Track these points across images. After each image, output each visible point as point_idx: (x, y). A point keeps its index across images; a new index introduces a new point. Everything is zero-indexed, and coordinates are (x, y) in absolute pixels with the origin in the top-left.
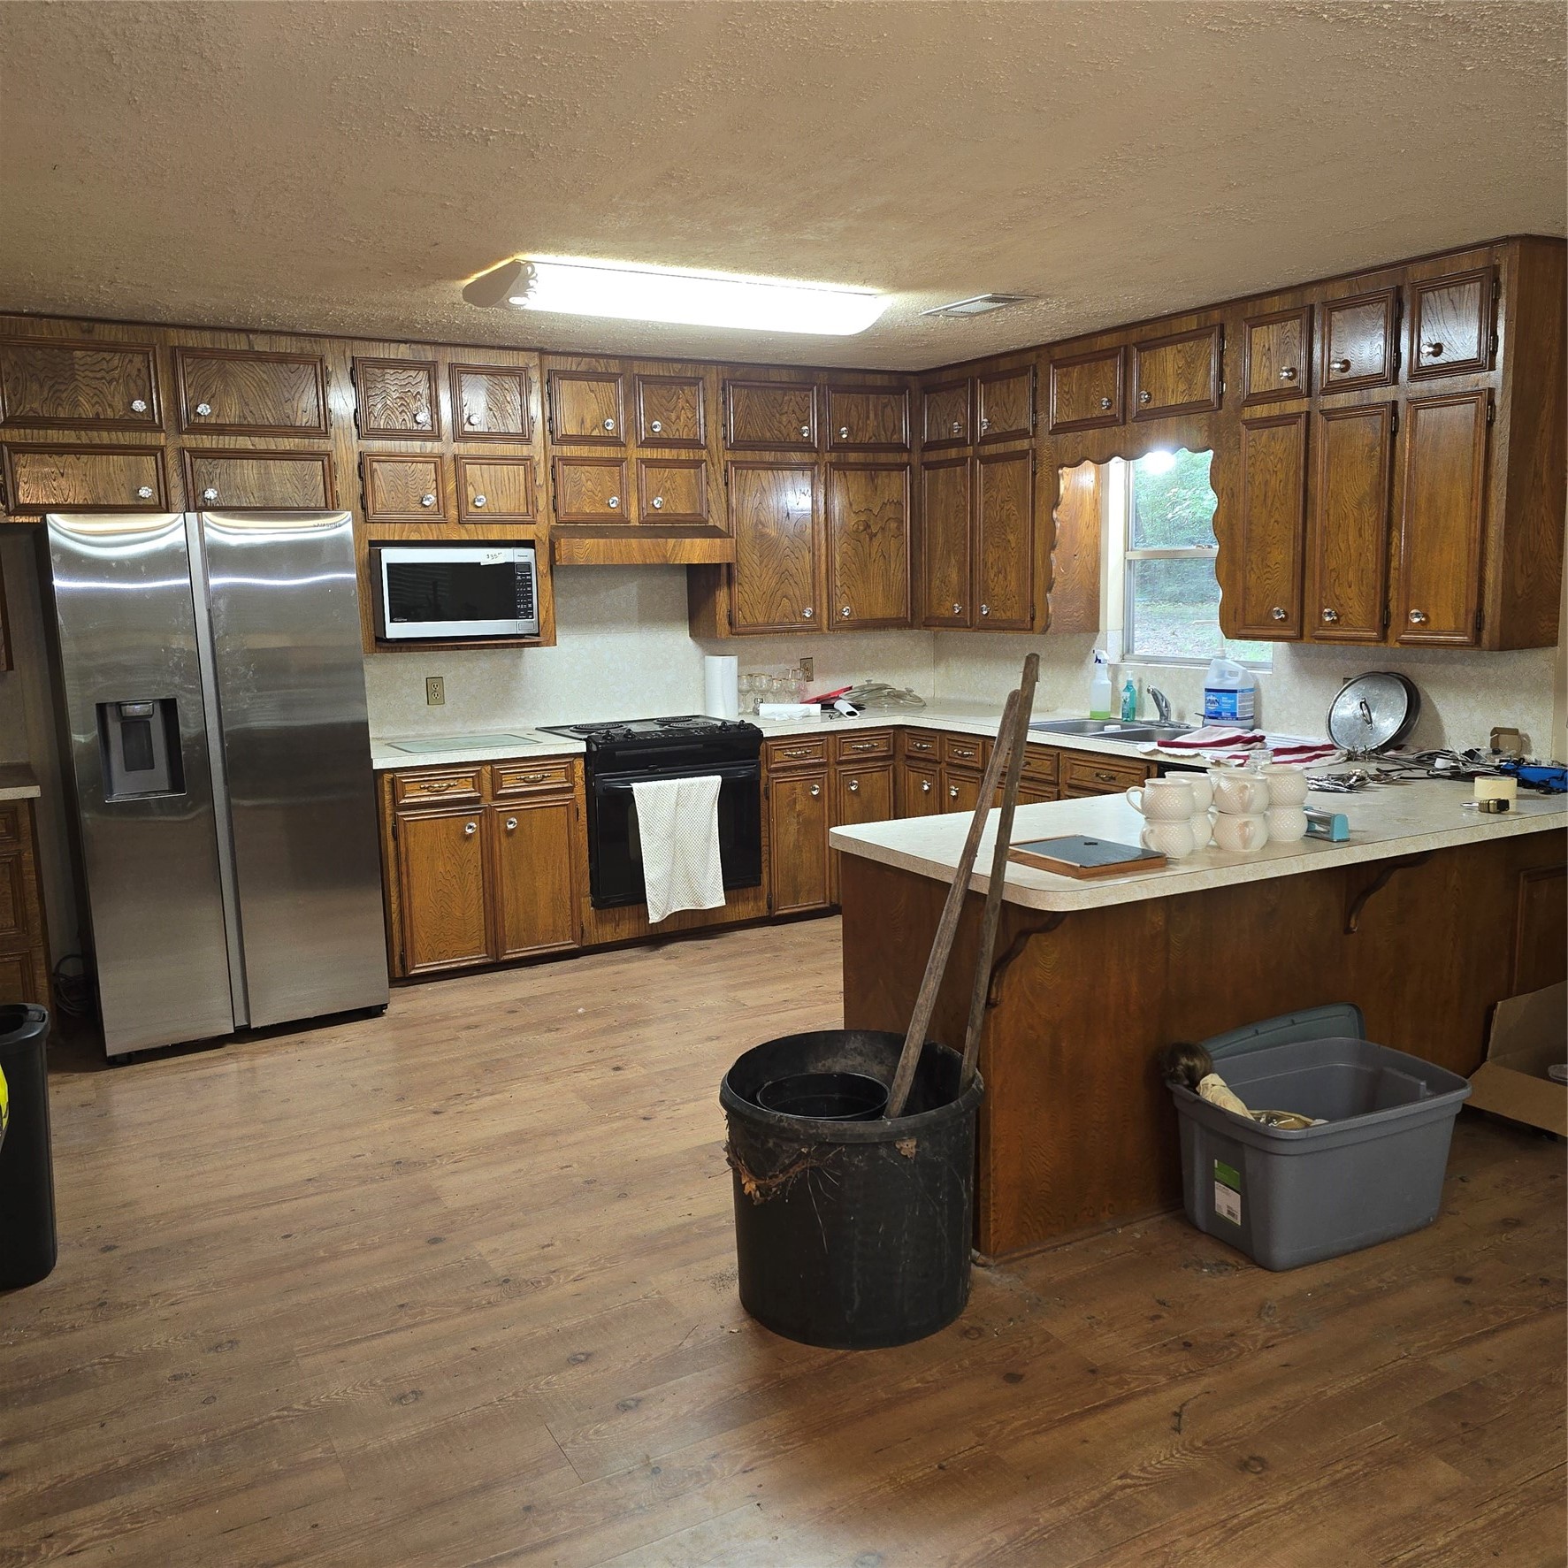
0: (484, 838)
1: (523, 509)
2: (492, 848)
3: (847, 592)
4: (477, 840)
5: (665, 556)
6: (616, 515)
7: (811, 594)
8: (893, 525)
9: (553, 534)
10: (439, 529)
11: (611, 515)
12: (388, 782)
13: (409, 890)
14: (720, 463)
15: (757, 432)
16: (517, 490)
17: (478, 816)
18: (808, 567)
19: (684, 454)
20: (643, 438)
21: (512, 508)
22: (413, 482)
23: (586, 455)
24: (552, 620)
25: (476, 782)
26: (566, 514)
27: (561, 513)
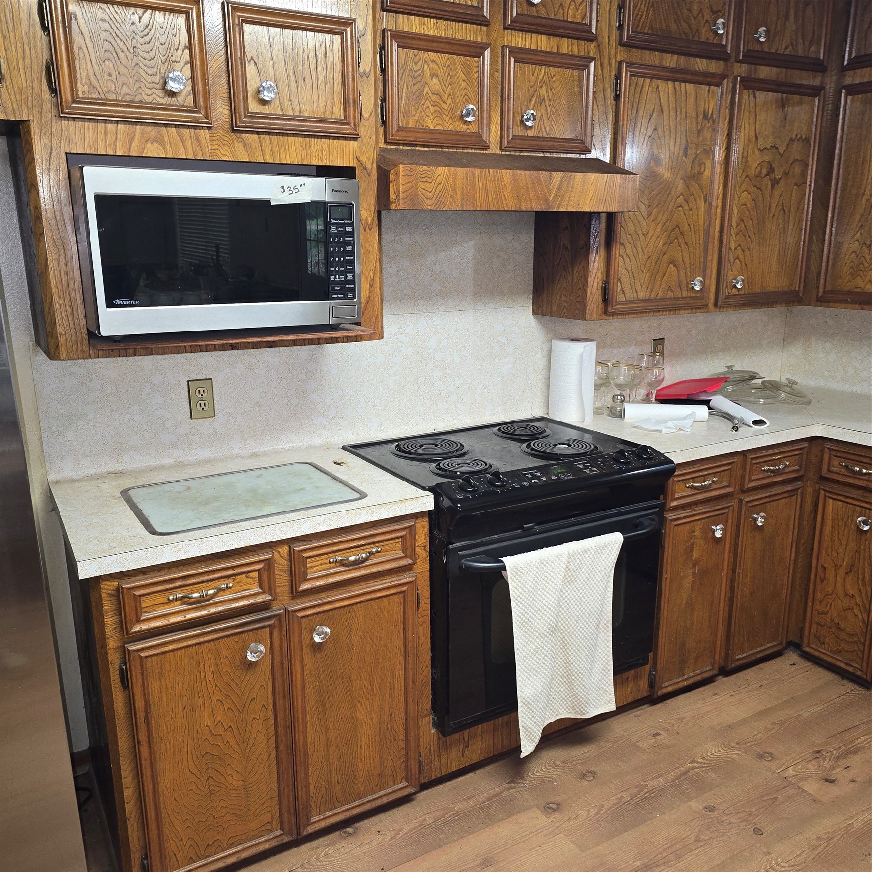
0: (277, 659)
1: (339, 114)
2: (291, 674)
3: (741, 257)
4: (264, 673)
5: (547, 200)
6: (471, 135)
7: (702, 260)
8: (797, 169)
9: (384, 159)
10: (198, 140)
11: (463, 135)
12: (110, 595)
13: (152, 765)
14: (610, 64)
15: (661, 22)
16: (329, 77)
17: (268, 629)
18: (701, 222)
19: (566, 46)
20: (515, 14)
21: (321, 109)
22: (147, 47)
23: (431, 33)
24: (378, 299)
25: (265, 577)
26: (400, 129)
27: (393, 126)
